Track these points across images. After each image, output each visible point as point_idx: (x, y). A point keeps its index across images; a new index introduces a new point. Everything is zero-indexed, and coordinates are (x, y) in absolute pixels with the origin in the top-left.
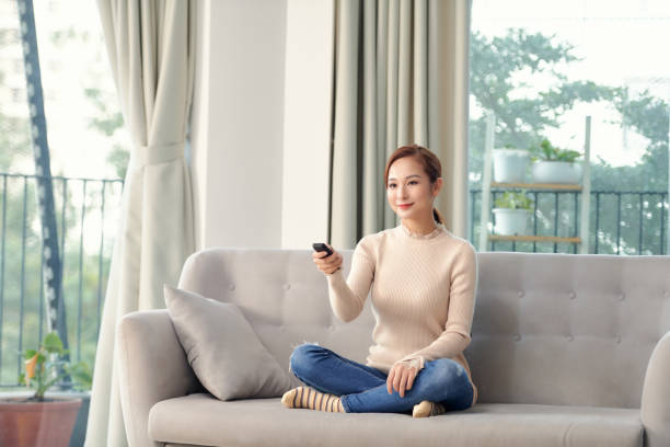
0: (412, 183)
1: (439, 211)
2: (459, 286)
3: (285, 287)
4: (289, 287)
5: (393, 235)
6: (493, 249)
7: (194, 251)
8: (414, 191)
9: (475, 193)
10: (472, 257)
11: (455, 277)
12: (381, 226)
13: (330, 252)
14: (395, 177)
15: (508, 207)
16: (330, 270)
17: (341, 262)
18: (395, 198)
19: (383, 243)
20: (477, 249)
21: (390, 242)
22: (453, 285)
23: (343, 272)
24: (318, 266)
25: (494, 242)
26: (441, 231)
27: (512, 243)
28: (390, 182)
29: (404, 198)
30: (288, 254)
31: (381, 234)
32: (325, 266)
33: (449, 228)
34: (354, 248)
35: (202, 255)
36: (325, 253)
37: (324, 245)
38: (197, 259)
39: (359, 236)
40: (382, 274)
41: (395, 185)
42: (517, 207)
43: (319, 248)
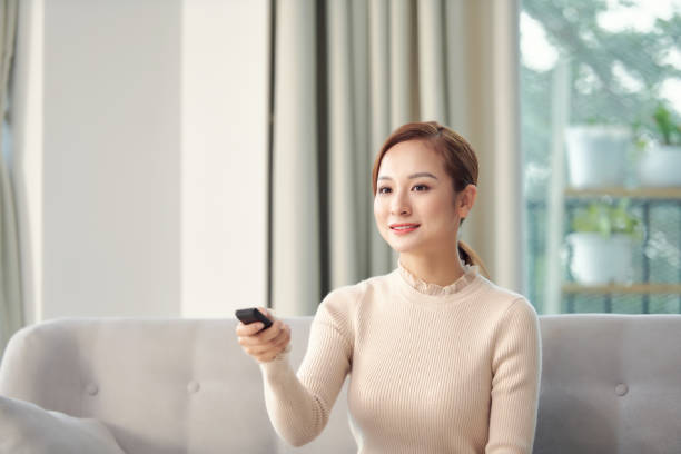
0: (421, 188)
1: (468, 247)
2: (508, 377)
3: (190, 387)
4: (198, 388)
5: (385, 287)
6: (571, 311)
7: (23, 325)
8: (421, 202)
9: (536, 206)
10: (530, 323)
11: (501, 360)
12: (363, 270)
13: (268, 323)
14: (391, 174)
15: (596, 230)
16: (269, 355)
17: (288, 338)
18: (387, 214)
19: (366, 302)
20: (539, 311)
21: (379, 300)
22: (496, 377)
23: (291, 356)
24: (246, 350)
25: (573, 297)
26: (471, 278)
27: (605, 298)
28: (380, 183)
29: (404, 214)
30: (194, 328)
31: (363, 285)
32: (261, 348)
33: (489, 274)
34: (312, 312)
35: (38, 332)
36: (260, 325)
37: (256, 311)
38: (27, 339)
39: (325, 287)
40: (365, 360)
41: (389, 190)
42: (614, 231)
43: (249, 316)
